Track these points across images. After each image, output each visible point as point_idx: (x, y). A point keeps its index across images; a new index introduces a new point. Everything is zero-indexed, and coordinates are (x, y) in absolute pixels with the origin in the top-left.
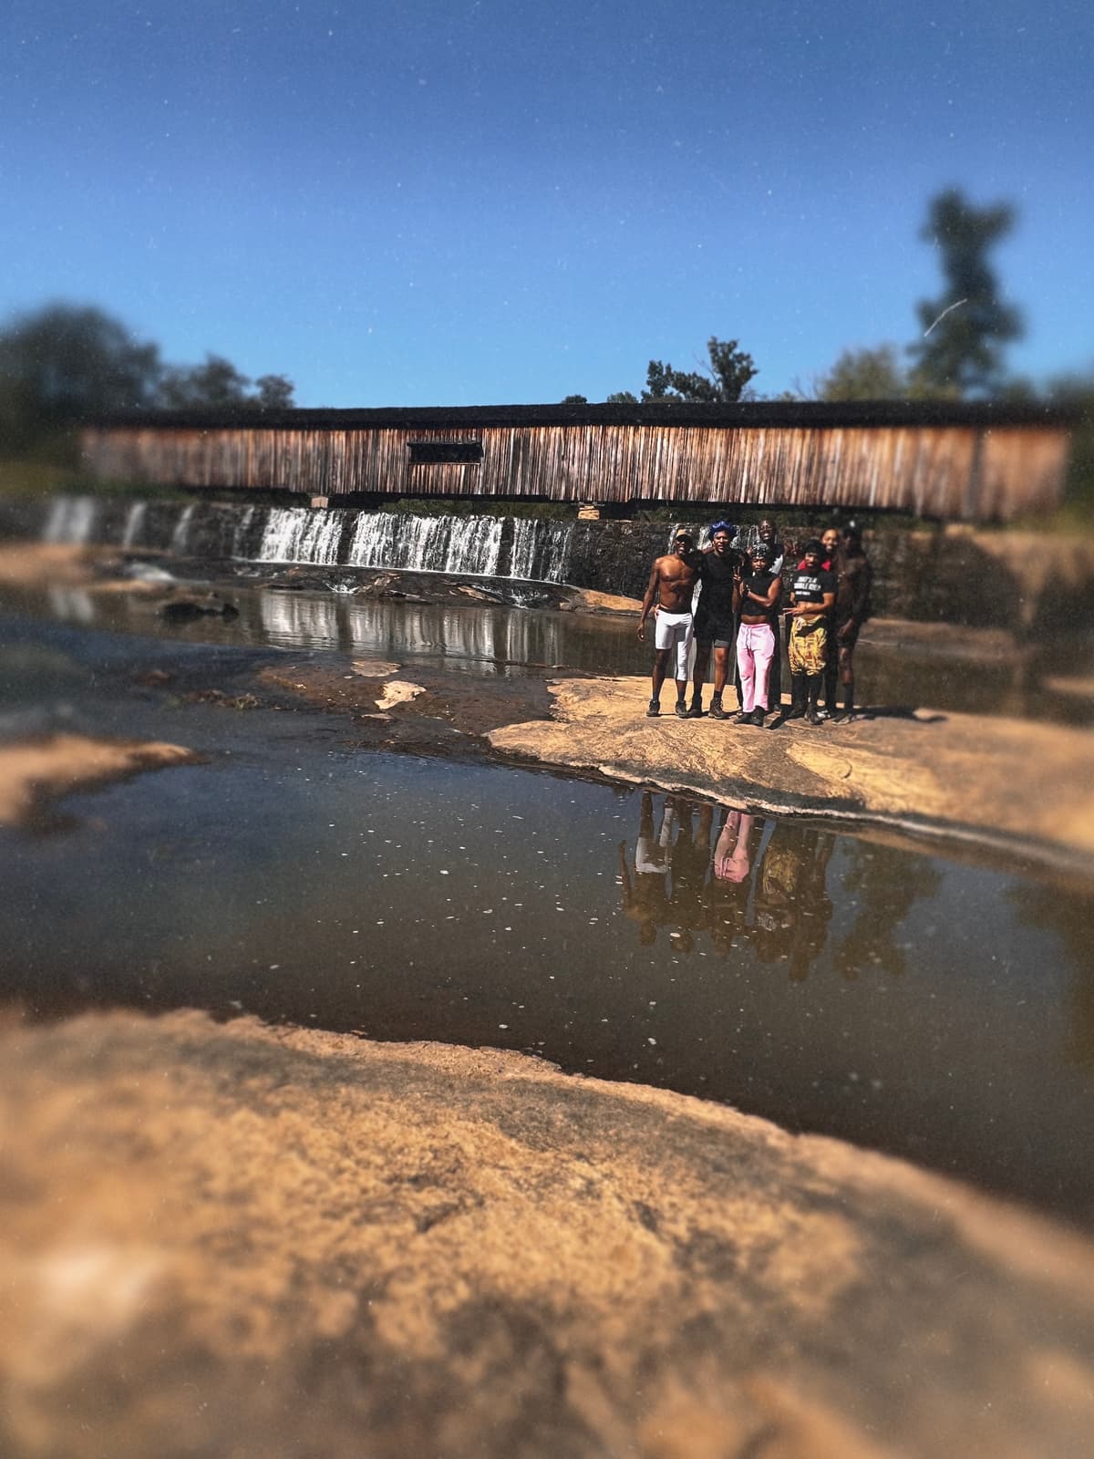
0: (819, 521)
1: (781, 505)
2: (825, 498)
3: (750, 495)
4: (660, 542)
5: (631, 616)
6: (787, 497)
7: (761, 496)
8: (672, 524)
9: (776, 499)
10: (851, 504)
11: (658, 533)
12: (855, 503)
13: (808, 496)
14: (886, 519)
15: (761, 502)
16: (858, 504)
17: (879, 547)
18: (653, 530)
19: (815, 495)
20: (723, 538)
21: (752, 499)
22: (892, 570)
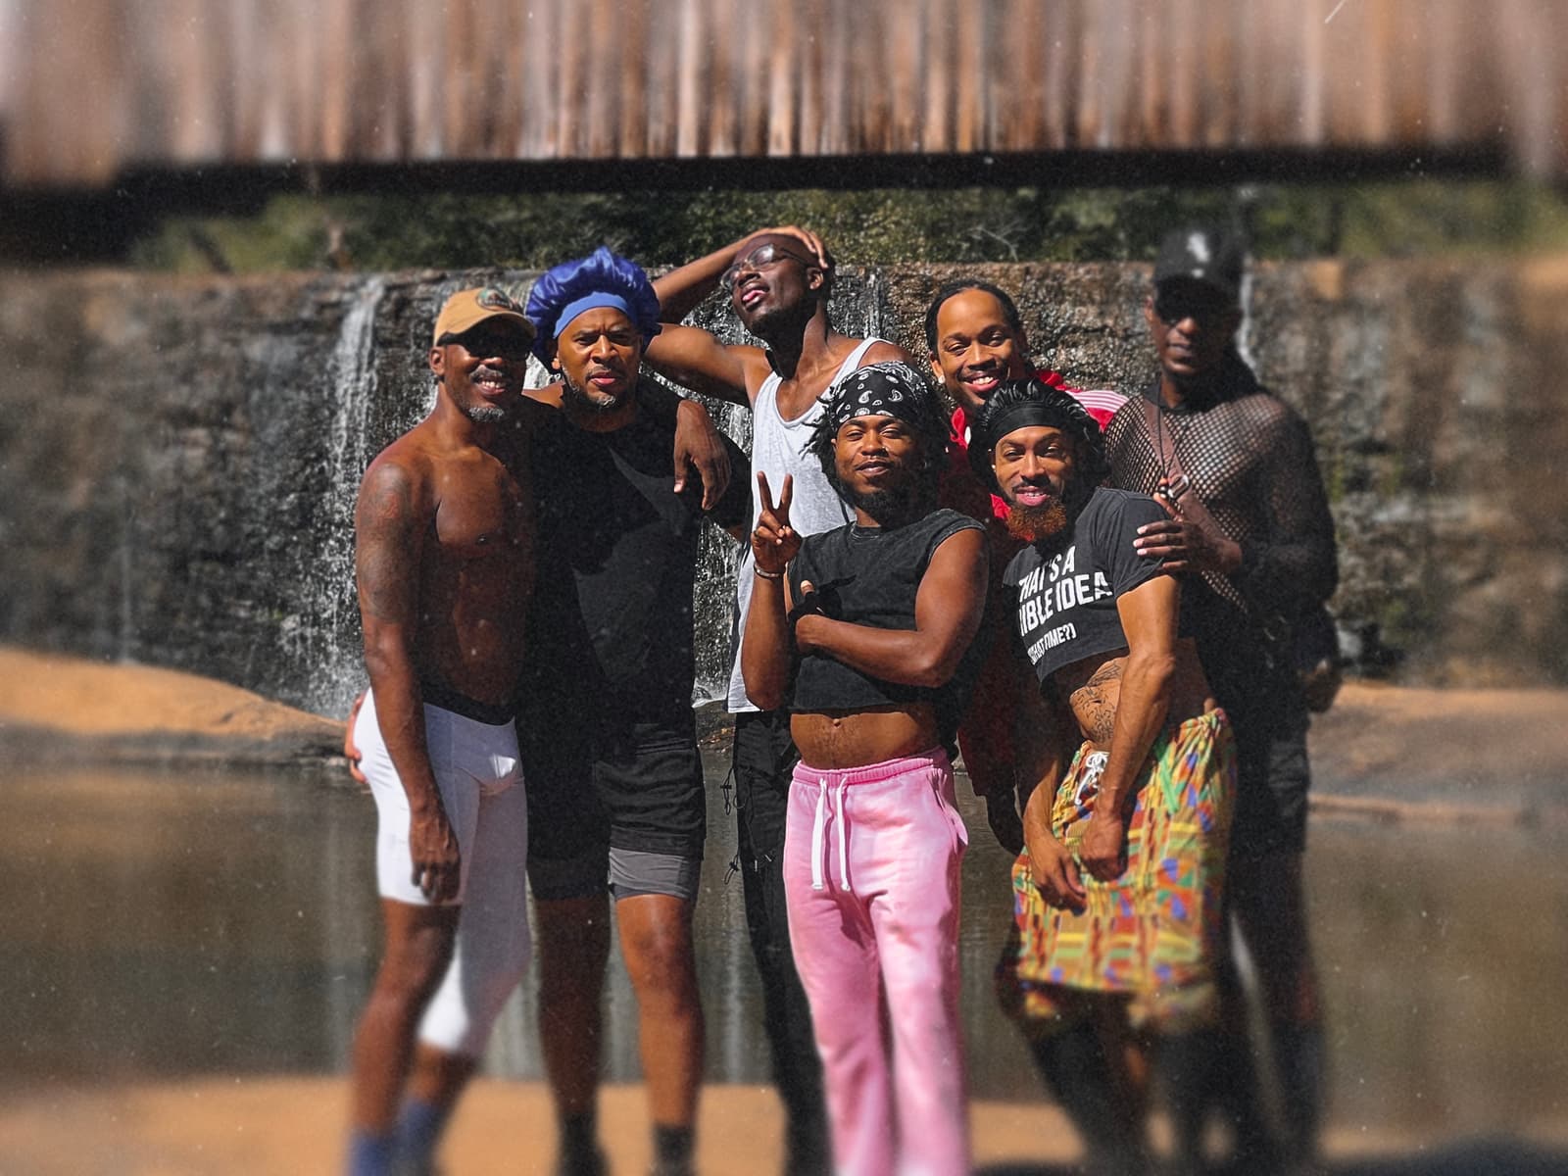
0: (1069, 226)
1: (882, 158)
2: (1087, 116)
3: (723, 118)
4: (294, 377)
5: (176, 765)
6: (903, 117)
7: (780, 123)
8: (348, 279)
9: (854, 132)
10: (1216, 137)
11: (278, 330)
12: (1233, 126)
13: (1015, 110)
14: (1384, 200)
15: (780, 148)
16: (1246, 138)
17: (1377, 334)
18: (246, 316)
19: (1042, 104)
20: (612, 337)
21: (737, 138)
22: (1452, 445)
